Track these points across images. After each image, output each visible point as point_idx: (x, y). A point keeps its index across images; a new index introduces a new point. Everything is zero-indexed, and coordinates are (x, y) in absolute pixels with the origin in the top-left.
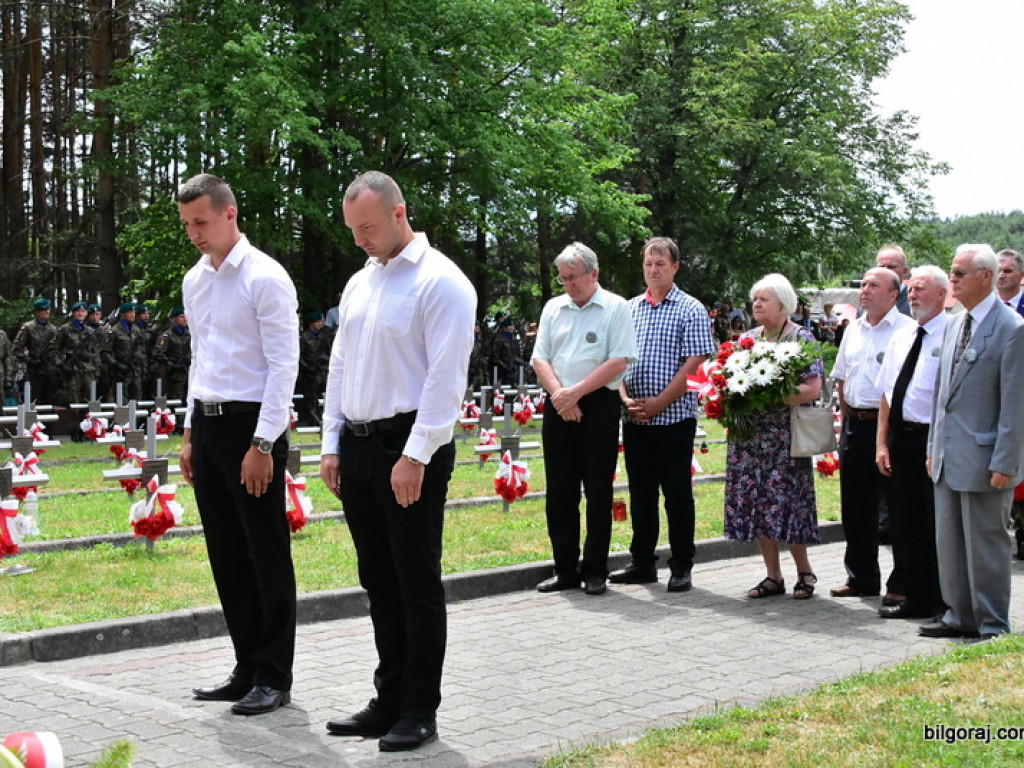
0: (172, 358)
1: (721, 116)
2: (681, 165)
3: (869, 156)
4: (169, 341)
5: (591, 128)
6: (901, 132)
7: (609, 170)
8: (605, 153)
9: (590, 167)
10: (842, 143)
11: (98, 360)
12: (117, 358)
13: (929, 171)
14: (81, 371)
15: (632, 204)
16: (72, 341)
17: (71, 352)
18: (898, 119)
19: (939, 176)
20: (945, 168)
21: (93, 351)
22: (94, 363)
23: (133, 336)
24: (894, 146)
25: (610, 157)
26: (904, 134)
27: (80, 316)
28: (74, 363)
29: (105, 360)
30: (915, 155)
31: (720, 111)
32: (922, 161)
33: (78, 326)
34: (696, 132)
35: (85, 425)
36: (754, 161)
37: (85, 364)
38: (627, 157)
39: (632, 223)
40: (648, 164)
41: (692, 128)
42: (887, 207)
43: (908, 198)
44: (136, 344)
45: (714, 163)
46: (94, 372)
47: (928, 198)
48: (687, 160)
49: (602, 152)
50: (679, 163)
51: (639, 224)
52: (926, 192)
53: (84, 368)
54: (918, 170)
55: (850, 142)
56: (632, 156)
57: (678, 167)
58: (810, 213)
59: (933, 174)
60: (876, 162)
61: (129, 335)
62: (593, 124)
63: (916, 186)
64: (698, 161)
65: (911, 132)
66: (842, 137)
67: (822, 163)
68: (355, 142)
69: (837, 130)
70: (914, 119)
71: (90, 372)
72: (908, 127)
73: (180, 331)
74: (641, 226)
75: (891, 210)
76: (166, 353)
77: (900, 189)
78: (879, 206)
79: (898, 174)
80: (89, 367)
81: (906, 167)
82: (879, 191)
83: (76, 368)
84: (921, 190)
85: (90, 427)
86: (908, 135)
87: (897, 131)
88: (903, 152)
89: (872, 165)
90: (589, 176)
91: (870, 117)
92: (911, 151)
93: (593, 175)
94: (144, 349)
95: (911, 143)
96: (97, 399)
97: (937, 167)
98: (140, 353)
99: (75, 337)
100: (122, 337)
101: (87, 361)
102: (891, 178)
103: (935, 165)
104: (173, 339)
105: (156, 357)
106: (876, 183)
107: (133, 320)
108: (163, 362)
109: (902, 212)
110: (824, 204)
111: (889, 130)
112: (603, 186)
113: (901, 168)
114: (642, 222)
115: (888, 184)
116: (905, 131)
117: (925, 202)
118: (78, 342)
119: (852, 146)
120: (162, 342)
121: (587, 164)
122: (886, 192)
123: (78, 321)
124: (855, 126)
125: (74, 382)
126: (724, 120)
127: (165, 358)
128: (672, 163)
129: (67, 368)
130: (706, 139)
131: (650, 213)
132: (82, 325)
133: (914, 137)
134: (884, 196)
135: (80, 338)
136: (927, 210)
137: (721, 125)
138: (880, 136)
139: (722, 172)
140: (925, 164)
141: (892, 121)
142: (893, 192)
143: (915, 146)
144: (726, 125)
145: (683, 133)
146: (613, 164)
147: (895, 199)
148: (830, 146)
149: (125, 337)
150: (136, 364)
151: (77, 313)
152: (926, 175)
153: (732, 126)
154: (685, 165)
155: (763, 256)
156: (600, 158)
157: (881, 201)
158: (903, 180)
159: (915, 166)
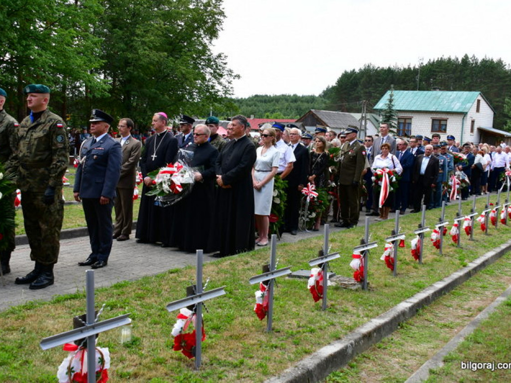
1: (145, 50)
6: (221, 61)
13: (232, 77)
18: (219, 56)
19: (237, 80)
20: (238, 76)
30: (227, 71)
31: (146, 48)
32: (230, 73)
34: (136, 56)
41: (134, 54)
42: (215, 91)
43: (224, 88)
52: (231, 86)
54: (228, 77)
59: (234, 78)
63: (227, 83)
65: (224, 61)
70: (225, 57)
72: (223, 59)
75: (217, 92)
78: (212, 90)
79: (220, 78)
81: (224, 75)
84: (229, 85)
86: (223, 63)
87: (219, 61)
91: (209, 54)
92: (226, 69)
95: (224, 66)
97: (236, 76)
102: (217, 79)
109: (221, 93)
111: (216, 60)
113: (221, 76)
115: (215, 81)
116: (222, 61)
117: (231, 89)
133: (225, 64)
134: (214, 86)
136: (231, 93)
137: (145, 53)
141: (217, 57)
142: (217, 85)
143: (227, 67)
144: (147, 54)
147: (218, 87)
152: (232, 79)
153: (150, 54)
157: (213, 88)
158: (222, 80)
159: (227, 75)
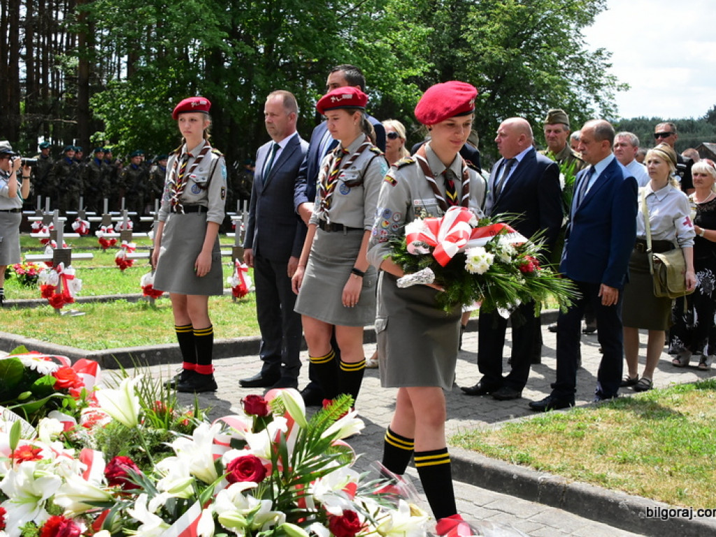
0: (130, 185)
1: (485, 45)
2: (458, 76)
3: (577, 77)
4: (127, 173)
5: (404, 48)
6: (601, 62)
7: (414, 76)
8: (411, 65)
9: (401, 74)
10: (561, 67)
11: (82, 184)
12: (91, 183)
13: (616, 88)
14: (71, 190)
16: (65, 171)
17: (64, 178)
18: (599, 53)
19: (623, 92)
20: (626, 87)
21: (78, 178)
22: (79, 186)
23: (102, 169)
24: (595, 71)
25: (414, 68)
26: (602, 64)
27: (71, 154)
28: (66, 185)
29: (85, 185)
30: (608, 77)
31: (486, 41)
32: (612, 82)
33: (70, 162)
34: (469, 54)
35: (75, 225)
37: (73, 186)
38: (426, 69)
40: (436, 75)
41: (466, 52)
42: (587, 111)
43: (602, 106)
44: (103, 175)
45: (477, 75)
46: (79, 191)
47: (615, 106)
48: (462, 73)
49: (410, 64)
50: (456, 74)
52: (614, 102)
53: (72, 189)
54: (609, 87)
55: (567, 66)
56: (429, 68)
58: (538, 111)
59: (618, 90)
60: (583, 81)
61: (100, 168)
62: (405, 46)
63: (607, 98)
64: (469, 74)
65: (607, 62)
66: (562, 63)
67: (550, 80)
68: (250, 49)
69: (559, 58)
70: (609, 54)
71: (76, 191)
72: (605, 59)
73: (135, 167)
75: (590, 112)
76: (126, 181)
77: (597, 99)
78: (583, 110)
79: (595, 89)
80: (76, 188)
81: (602, 85)
82: (584, 100)
83: (67, 188)
84: (610, 100)
85: (78, 227)
86: (605, 64)
87: (599, 62)
88: (600, 75)
89: (579, 83)
90: (400, 80)
91: (581, 51)
92: (606, 75)
93: (403, 78)
94: (109, 177)
95: (606, 69)
96: (83, 208)
97: (621, 86)
98: (106, 180)
99: (67, 168)
100: (94, 169)
101: (74, 184)
102: (592, 92)
103: (620, 84)
104: (130, 172)
105: (119, 184)
106: (583, 95)
107: (101, 158)
108: (124, 188)
110: (547, 106)
111: (592, 60)
112: (409, 86)
113: (599, 86)
115: (589, 95)
116: (603, 61)
117: (613, 109)
118: (69, 172)
119: (568, 70)
120: (123, 174)
121: (399, 71)
122: (588, 101)
123: (69, 158)
124: (571, 56)
125: (65, 198)
126: (488, 48)
127: (125, 185)
128: (452, 75)
129: (62, 188)
130: (476, 59)
132: (71, 161)
133: (608, 66)
134: (587, 103)
135: (70, 169)
136: (613, 114)
137: (485, 51)
138: (587, 64)
140: (614, 83)
141: (595, 54)
142: (592, 101)
143: (608, 72)
144: (489, 51)
145: (460, 54)
146: (417, 72)
147: (593, 105)
148: (554, 69)
149: (96, 170)
150: (104, 187)
151: (68, 153)
152: (614, 91)
153: (493, 52)
154: (461, 76)
156: (408, 68)
157: (584, 106)
158: (599, 93)
159: (607, 84)
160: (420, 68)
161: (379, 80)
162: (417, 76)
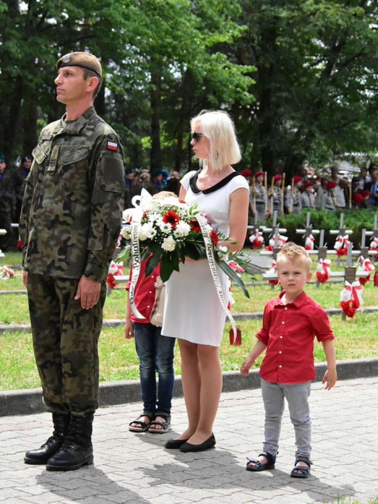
2: (281, 43)
7: (220, 43)
8: (217, 28)
9: (204, 39)
15: (239, 73)
25: (221, 33)
36: (343, 43)
38: (236, 33)
39: (238, 89)
40: (253, 40)
41: (293, 11)
45: (308, 42)
48: (286, 39)
49: (214, 27)
50: (279, 41)
51: (244, 90)
56: (241, 32)
57: (279, 44)
64: (296, 39)
74: (246, 93)
90: (203, 47)
93: (206, 46)
112: (214, 56)
114: (247, 89)
121: (202, 36)
128: (274, 40)
130: (304, 21)
131: (254, 82)
137: (317, 10)
139: (314, 50)
144: (322, 10)
145: (284, 15)
146: (224, 38)
153: (328, 11)
154: (285, 42)
155: (345, 125)
156: (213, 32)
160: (228, 32)
161: (174, 48)
162: (225, 43)
